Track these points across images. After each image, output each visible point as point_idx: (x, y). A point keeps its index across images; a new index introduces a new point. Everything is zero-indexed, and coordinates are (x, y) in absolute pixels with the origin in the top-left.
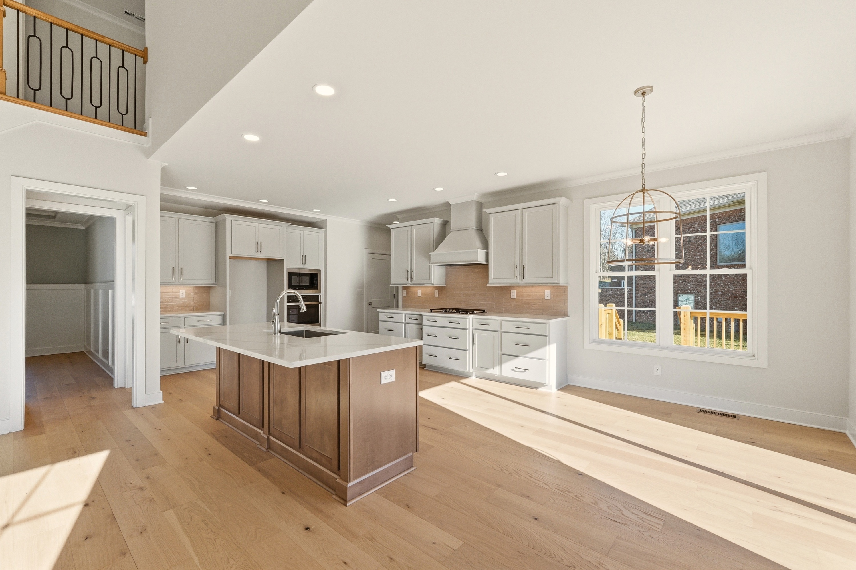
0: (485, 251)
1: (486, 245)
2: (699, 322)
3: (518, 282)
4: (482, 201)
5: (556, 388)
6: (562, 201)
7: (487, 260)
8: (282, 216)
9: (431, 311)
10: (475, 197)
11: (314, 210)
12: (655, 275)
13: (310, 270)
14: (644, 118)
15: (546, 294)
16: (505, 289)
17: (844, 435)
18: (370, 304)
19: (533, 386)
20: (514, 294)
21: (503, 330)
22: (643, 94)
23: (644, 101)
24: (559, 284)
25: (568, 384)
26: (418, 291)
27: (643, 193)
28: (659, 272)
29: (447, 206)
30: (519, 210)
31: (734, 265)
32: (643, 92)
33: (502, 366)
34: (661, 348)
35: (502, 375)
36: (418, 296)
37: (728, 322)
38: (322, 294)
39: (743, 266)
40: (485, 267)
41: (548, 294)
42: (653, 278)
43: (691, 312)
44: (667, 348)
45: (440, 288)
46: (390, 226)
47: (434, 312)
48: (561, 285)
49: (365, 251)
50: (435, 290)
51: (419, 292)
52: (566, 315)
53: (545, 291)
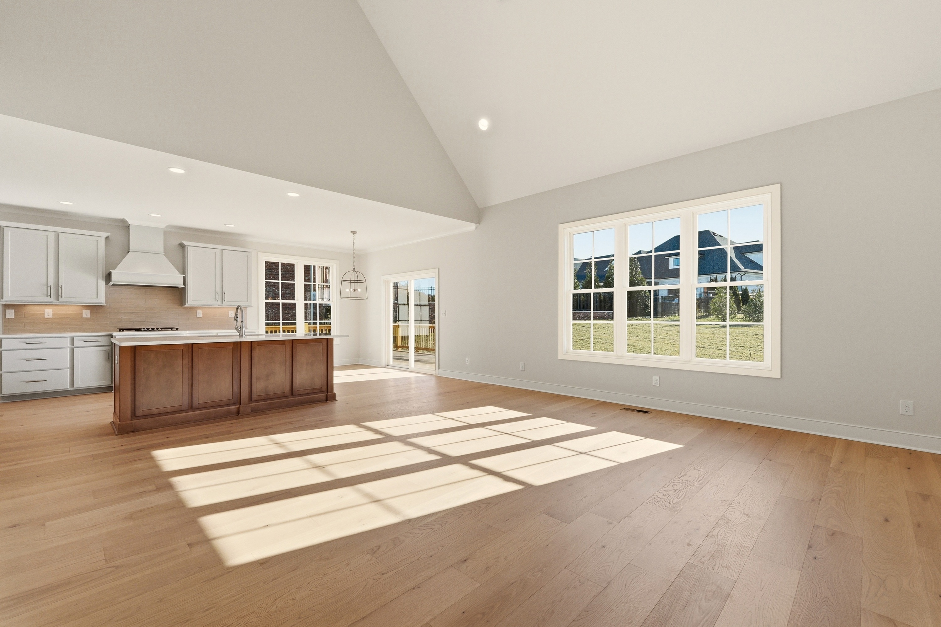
1: (183, 271)
3: (219, 304)
7: (185, 284)
10: (162, 226)
15: (230, 314)
16: (195, 310)
20: (199, 313)
30: (219, 250)
32: (354, 233)
36: (46, 317)
40: (178, 291)
50: (84, 310)
51: (48, 312)
53: (230, 311)
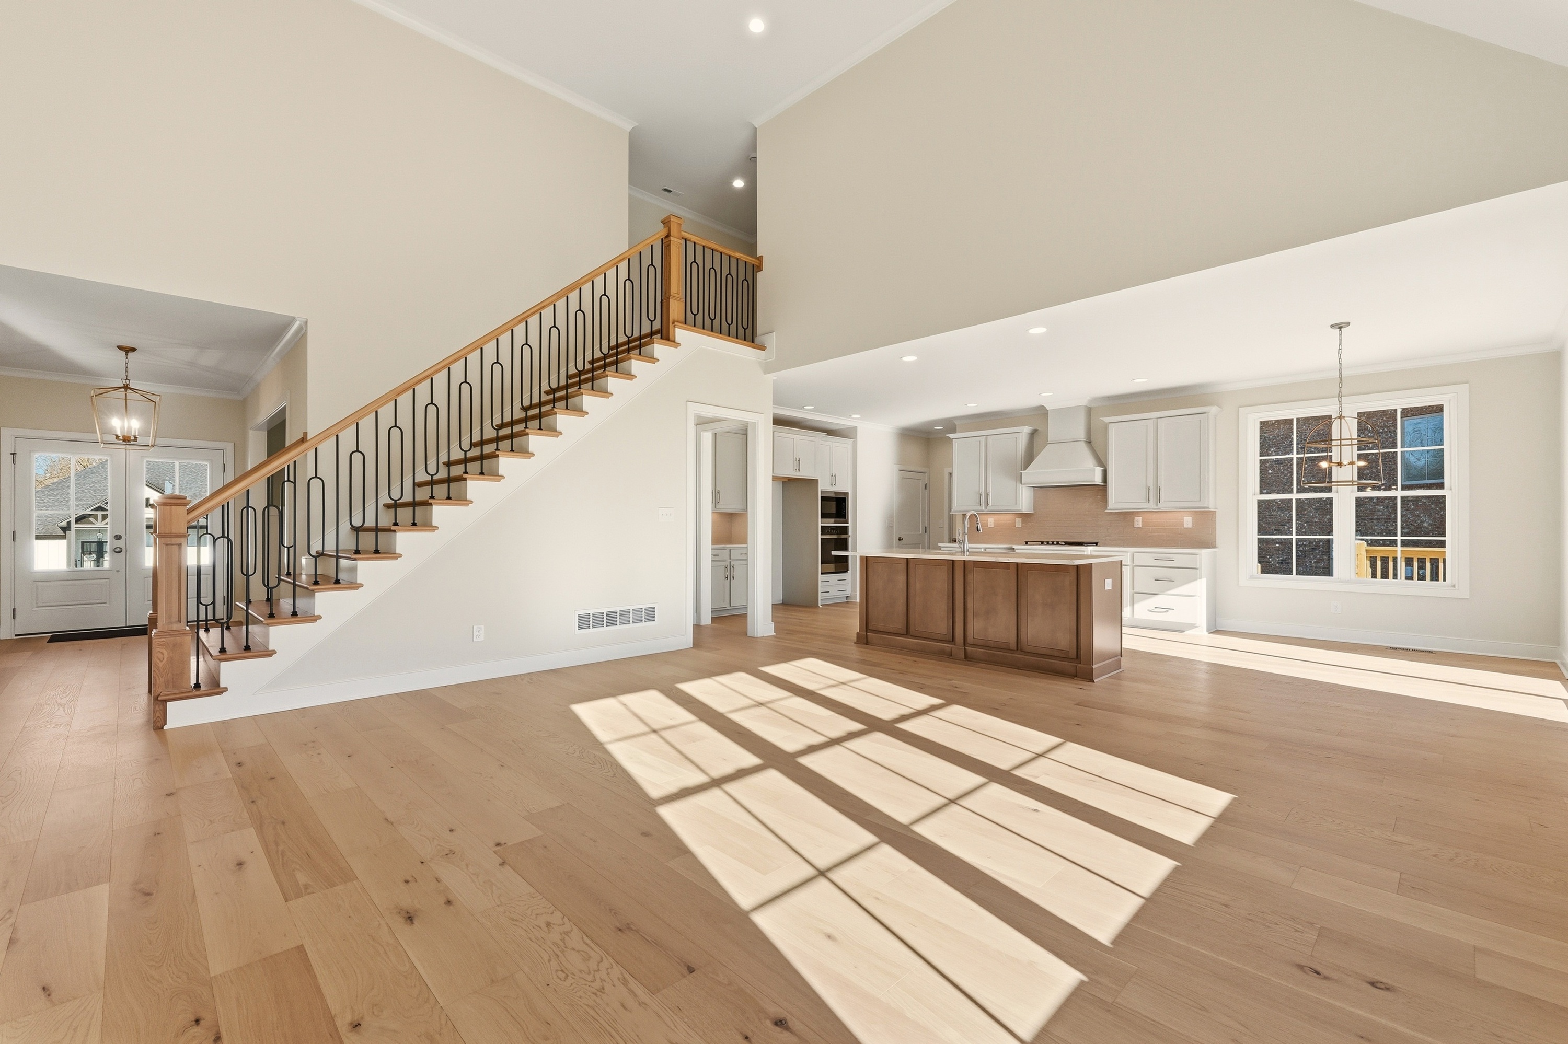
0: (1102, 468)
1: (1102, 462)
2: (1379, 563)
3: (1152, 506)
4: (1092, 405)
5: (1208, 631)
6: (1213, 410)
7: (1105, 480)
8: (809, 423)
9: (1026, 543)
10: (1084, 402)
11: (853, 416)
12: (1332, 498)
13: (835, 493)
14: (1340, 350)
15: (1185, 523)
16: (1127, 516)
17: (1554, 665)
18: (900, 539)
19: (1179, 629)
20: (1138, 522)
21: (1136, 563)
22: (1340, 328)
23: (1341, 334)
24: (1209, 508)
25: (1218, 629)
26: (989, 521)
27: (1341, 420)
28: (1337, 494)
29: (1041, 412)
30: (1152, 420)
31: (1431, 484)
32: (1340, 327)
33: (1136, 606)
34: (1342, 582)
35: (1136, 616)
36: (989, 526)
37: (1422, 562)
38: (850, 525)
39: (1441, 486)
40: (1101, 490)
41: (1188, 522)
42: (1330, 501)
43: (1366, 550)
44: (1348, 582)
45: (1025, 516)
46: (951, 436)
47: (1030, 545)
48: (1212, 510)
49: (896, 468)
50: (1017, 519)
51: (991, 521)
52: (1215, 547)
53: (1185, 518)
